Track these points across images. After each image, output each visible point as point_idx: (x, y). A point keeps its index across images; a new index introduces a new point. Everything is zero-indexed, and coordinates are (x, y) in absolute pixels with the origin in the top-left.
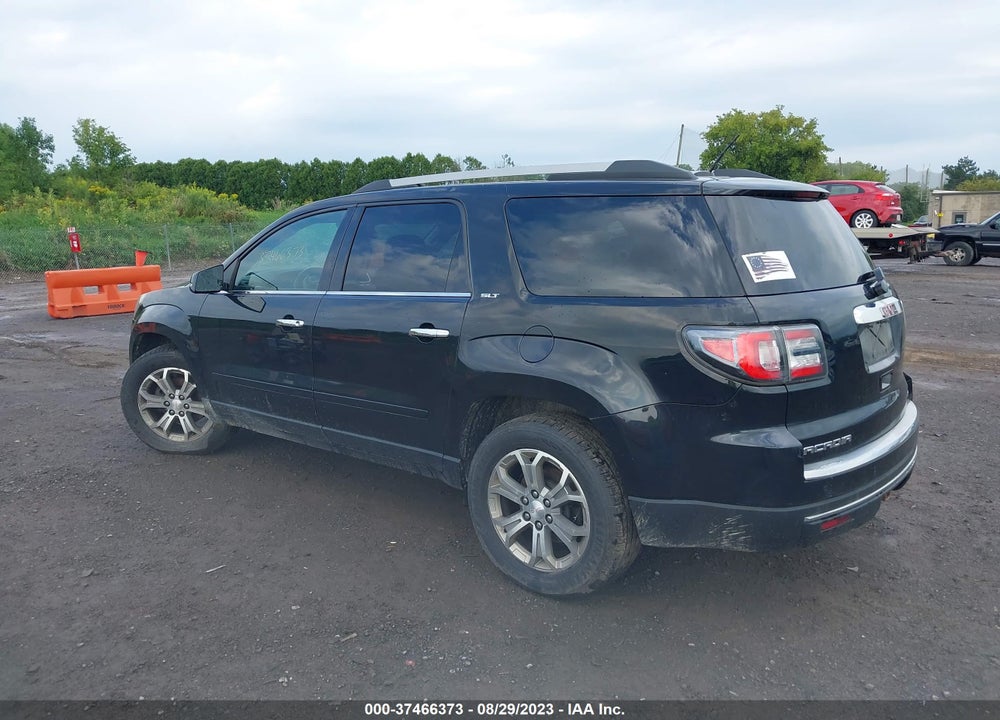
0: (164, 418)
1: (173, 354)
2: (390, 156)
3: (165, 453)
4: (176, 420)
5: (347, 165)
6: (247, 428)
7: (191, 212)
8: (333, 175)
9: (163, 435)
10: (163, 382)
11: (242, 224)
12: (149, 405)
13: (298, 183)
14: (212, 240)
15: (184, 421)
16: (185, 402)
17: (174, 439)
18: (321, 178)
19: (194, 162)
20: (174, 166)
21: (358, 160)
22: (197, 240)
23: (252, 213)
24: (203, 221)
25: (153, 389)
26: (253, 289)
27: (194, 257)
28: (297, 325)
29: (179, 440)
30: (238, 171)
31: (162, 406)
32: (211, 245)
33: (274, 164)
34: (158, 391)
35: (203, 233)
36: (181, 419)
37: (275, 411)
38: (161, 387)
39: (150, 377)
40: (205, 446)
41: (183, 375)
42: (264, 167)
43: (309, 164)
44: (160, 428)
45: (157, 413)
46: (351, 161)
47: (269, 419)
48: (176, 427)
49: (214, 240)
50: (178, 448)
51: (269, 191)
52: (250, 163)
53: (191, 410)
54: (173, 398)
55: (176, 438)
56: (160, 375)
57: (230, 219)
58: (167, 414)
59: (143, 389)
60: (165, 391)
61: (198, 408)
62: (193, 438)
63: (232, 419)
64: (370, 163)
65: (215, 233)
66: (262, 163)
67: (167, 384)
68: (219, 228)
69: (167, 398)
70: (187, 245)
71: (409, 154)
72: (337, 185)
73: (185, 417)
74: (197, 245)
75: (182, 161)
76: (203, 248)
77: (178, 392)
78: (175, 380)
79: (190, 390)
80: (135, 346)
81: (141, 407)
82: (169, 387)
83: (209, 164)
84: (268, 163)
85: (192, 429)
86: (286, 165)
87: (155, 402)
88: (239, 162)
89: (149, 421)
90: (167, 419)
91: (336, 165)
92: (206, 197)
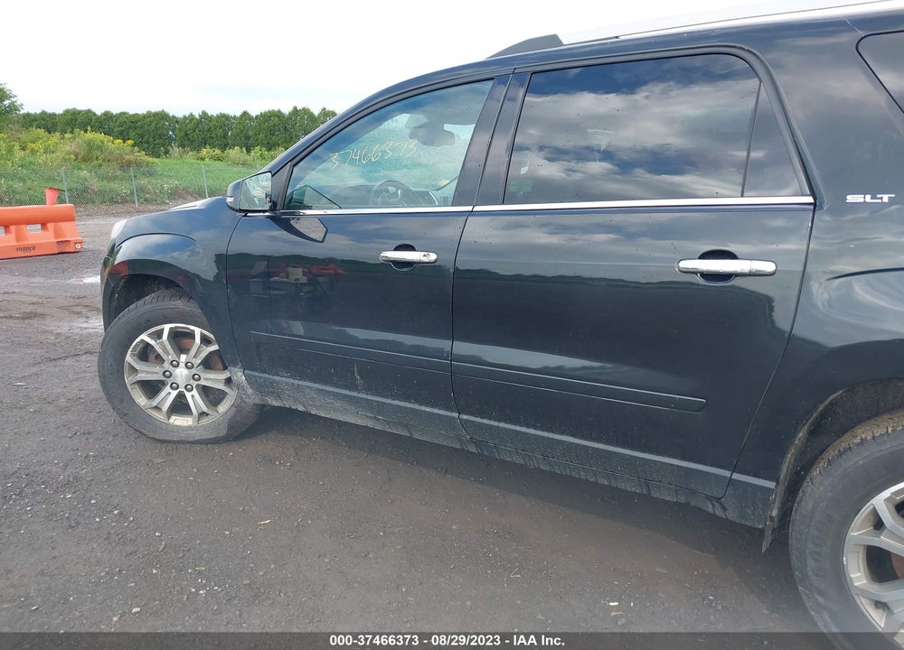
0: (163, 394)
1: (180, 304)
2: (276, 110)
3: (162, 442)
4: (181, 396)
5: (235, 117)
6: (301, 408)
7: (87, 156)
8: (221, 127)
9: (160, 417)
10: (162, 345)
11: (141, 170)
12: (142, 377)
13: (186, 134)
14: (112, 185)
15: (194, 399)
16: (194, 371)
17: (177, 423)
18: (209, 130)
19: (80, 112)
20: (59, 115)
21: (245, 114)
22: (95, 184)
23: (151, 159)
24: (100, 166)
25: (146, 353)
26: (310, 208)
27: (93, 202)
28: (425, 259)
29: (185, 424)
30: (125, 122)
31: (159, 377)
32: (111, 190)
33: (162, 116)
34: (152, 357)
35: (102, 178)
36: (188, 395)
37: (368, 390)
38: (160, 351)
39: (144, 337)
40: (223, 433)
41: (191, 335)
42: (153, 118)
43: (198, 117)
44: (157, 408)
45: (152, 388)
46: (238, 114)
47: (351, 400)
48: (180, 406)
49: (114, 185)
50: (183, 436)
51: (157, 141)
52: (136, 114)
53: (203, 382)
54: (177, 366)
55: (179, 421)
56: (159, 335)
57: (129, 164)
58: (168, 389)
59: (133, 355)
60: (164, 356)
61: (215, 379)
62: (205, 421)
63: (279, 396)
64: (257, 117)
65: (115, 178)
66: (149, 115)
67: (169, 347)
68: (119, 173)
69: (167, 365)
70: (86, 190)
71: (295, 108)
72: (225, 136)
73: (195, 392)
74: (96, 189)
75: (67, 112)
76: (101, 193)
77: (183, 358)
78: (180, 341)
79: (203, 355)
80: (113, 293)
81: (128, 380)
82: (171, 351)
83: (95, 114)
84: (156, 114)
85: (205, 409)
86: (174, 117)
87: (149, 372)
88: (125, 113)
89: (141, 400)
90: (168, 396)
91: (224, 118)
92: (103, 142)
